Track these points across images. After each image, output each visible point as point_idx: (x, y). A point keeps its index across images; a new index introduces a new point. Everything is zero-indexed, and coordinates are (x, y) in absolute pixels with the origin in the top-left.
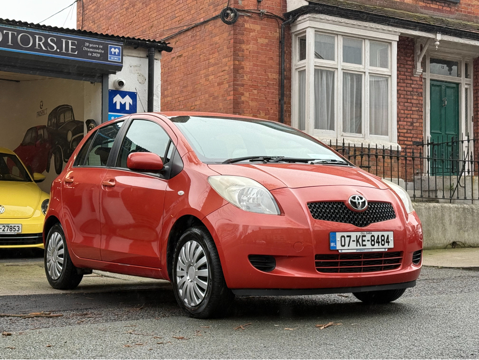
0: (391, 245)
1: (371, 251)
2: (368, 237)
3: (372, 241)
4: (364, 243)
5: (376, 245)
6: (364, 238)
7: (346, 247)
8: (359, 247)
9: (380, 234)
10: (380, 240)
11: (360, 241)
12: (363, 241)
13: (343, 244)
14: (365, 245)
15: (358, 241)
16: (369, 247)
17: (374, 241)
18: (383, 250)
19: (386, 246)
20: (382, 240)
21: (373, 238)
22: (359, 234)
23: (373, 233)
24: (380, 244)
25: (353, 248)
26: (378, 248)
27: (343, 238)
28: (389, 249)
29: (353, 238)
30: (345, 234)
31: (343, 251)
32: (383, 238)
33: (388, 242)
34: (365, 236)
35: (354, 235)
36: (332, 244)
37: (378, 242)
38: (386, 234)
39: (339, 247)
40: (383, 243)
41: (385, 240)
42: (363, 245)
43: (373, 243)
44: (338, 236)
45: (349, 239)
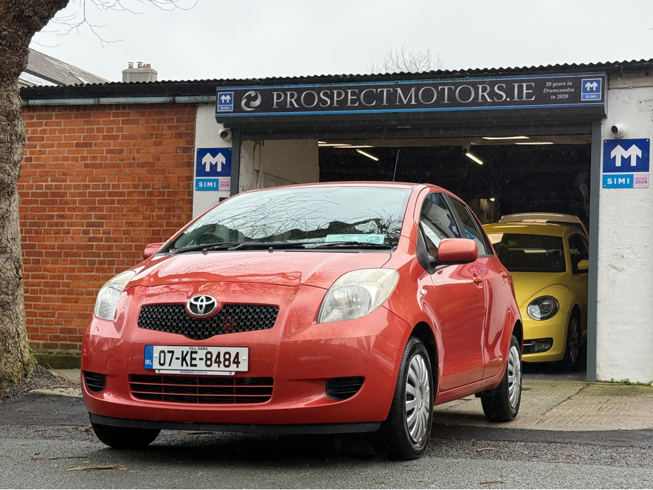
0: (244, 367)
1: (204, 373)
2: (201, 353)
3: (207, 359)
4: (194, 362)
5: (215, 366)
6: (194, 356)
7: (166, 366)
8: (185, 367)
9: (223, 350)
10: (222, 359)
11: (188, 359)
12: (192, 359)
13: (162, 362)
14: (196, 365)
15: (184, 359)
16: (201, 368)
17: (210, 359)
18: (228, 374)
19: (233, 367)
20: (225, 360)
21: (209, 356)
22: (186, 349)
23: (210, 349)
24: (222, 365)
25: (176, 368)
26: (217, 370)
27: (162, 354)
28: (236, 372)
29: (178, 354)
30: (166, 349)
31: (162, 372)
32: (227, 356)
33: (238, 363)
34: (196, 352)
35: (178, 351)
36: (147, 362)
37: (219, 363)
38: (233, 351)
39: (156, 366)
40: (227, 363)
41: (232, 360)
42: (192, 365)
43: (209, 363)
44: (157, 350)
45: (171, 354)
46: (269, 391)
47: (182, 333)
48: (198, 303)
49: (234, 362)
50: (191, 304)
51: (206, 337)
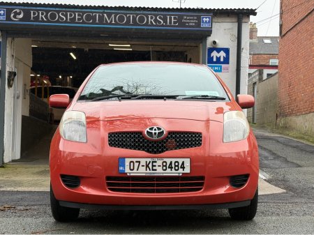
0: (187, 170)
1: (162, 175)
2: (159, 162)
3: (163, 166)
4: (154, 168)
5: (169, 170)
6: (154, 164)
7: (135, 171)
8: (148, 171)
9: (174, 160)
10: (173, 166)
11: (150, 166)
12: (153, 166)
13: (132, 168)
14: (156, 170)
15: (147, 166)
16: (159, 171)
17: (166, 166)
18: (177, 175)
19: (181, 171)
20: (175, 166)
21: (165, 164)
22: (148, 160)
23: (165, 160)
24: (173, 169)
25: (142, 171)
26: (170, 173)
27: (132, 164)
28: (183, 174)
30: (134, 160)
31: (132, 174)
32: (177, 164)
33: (183, 168)
34: (156, 162)
35: (143, 161)
36: (121, 168)
37: (171, 168)
38: (180, 161)
39: (127, 170)
40: (177, 168)
41: (180, 166)
42: (153, 170)
43: (164, 168)
44: (127, 161)
45: (138, 164)
46: (202, 184)
47: (143, 150)
48: (153, 132)
49: (181, 167)
50: (147, 132)
51: (160, 152)
